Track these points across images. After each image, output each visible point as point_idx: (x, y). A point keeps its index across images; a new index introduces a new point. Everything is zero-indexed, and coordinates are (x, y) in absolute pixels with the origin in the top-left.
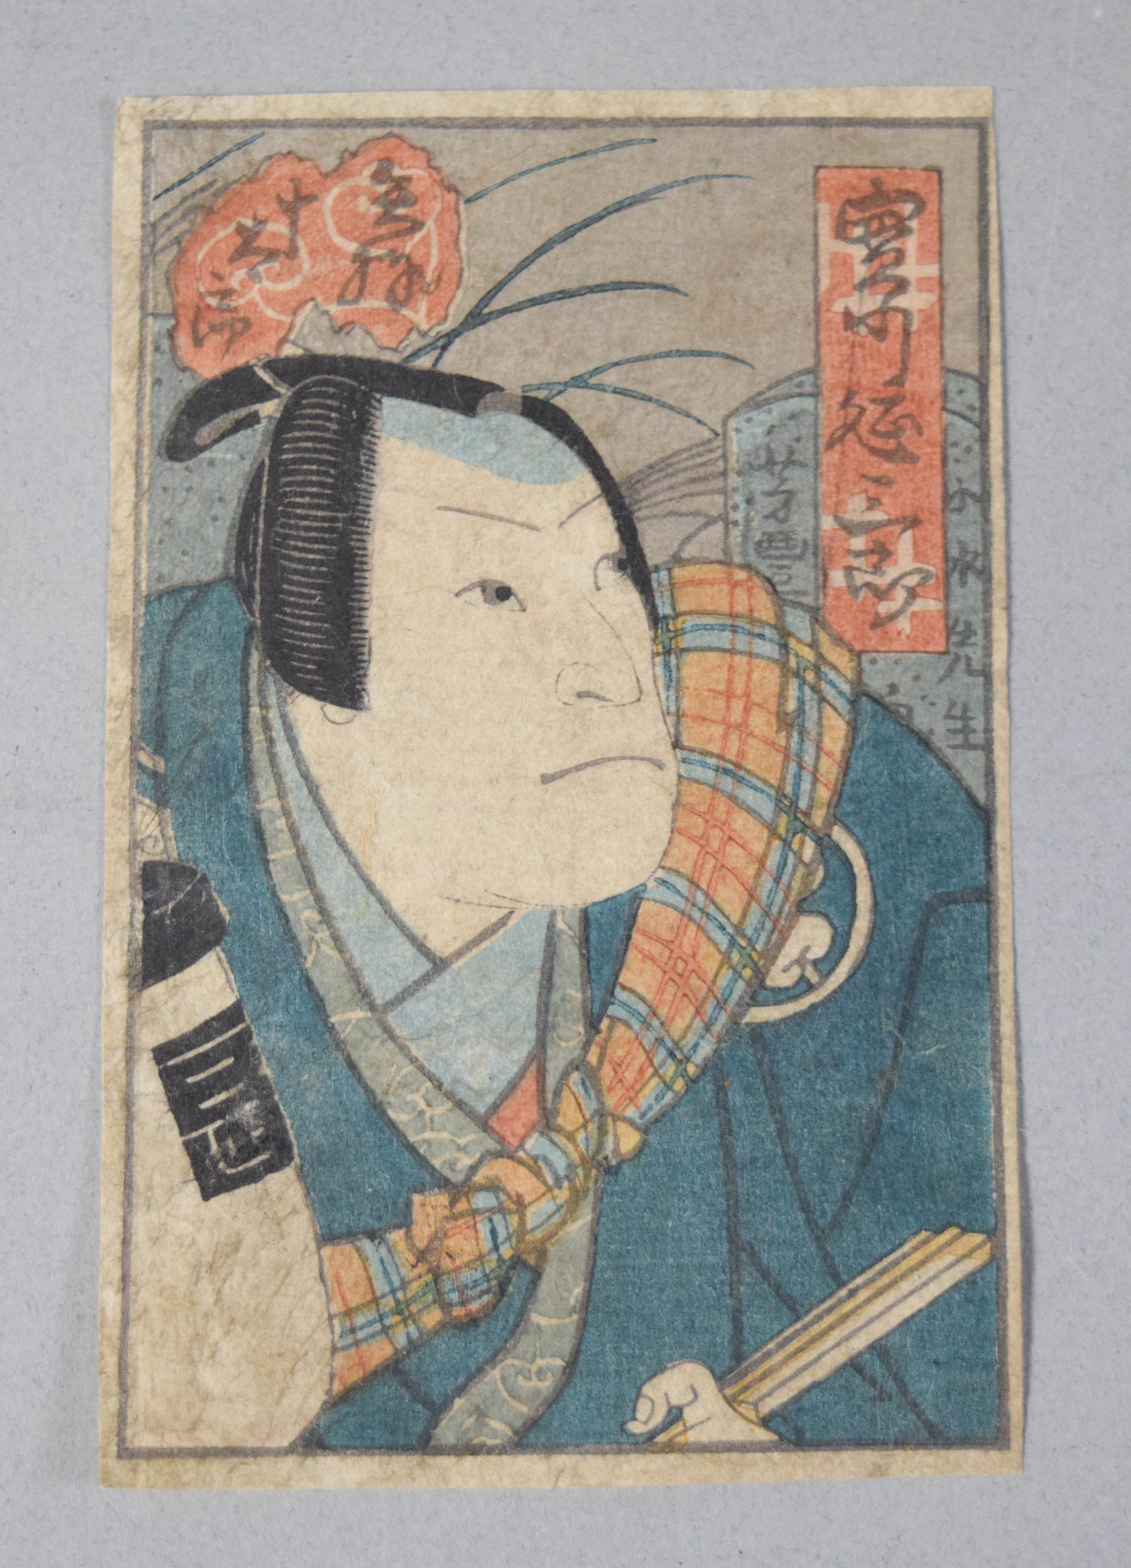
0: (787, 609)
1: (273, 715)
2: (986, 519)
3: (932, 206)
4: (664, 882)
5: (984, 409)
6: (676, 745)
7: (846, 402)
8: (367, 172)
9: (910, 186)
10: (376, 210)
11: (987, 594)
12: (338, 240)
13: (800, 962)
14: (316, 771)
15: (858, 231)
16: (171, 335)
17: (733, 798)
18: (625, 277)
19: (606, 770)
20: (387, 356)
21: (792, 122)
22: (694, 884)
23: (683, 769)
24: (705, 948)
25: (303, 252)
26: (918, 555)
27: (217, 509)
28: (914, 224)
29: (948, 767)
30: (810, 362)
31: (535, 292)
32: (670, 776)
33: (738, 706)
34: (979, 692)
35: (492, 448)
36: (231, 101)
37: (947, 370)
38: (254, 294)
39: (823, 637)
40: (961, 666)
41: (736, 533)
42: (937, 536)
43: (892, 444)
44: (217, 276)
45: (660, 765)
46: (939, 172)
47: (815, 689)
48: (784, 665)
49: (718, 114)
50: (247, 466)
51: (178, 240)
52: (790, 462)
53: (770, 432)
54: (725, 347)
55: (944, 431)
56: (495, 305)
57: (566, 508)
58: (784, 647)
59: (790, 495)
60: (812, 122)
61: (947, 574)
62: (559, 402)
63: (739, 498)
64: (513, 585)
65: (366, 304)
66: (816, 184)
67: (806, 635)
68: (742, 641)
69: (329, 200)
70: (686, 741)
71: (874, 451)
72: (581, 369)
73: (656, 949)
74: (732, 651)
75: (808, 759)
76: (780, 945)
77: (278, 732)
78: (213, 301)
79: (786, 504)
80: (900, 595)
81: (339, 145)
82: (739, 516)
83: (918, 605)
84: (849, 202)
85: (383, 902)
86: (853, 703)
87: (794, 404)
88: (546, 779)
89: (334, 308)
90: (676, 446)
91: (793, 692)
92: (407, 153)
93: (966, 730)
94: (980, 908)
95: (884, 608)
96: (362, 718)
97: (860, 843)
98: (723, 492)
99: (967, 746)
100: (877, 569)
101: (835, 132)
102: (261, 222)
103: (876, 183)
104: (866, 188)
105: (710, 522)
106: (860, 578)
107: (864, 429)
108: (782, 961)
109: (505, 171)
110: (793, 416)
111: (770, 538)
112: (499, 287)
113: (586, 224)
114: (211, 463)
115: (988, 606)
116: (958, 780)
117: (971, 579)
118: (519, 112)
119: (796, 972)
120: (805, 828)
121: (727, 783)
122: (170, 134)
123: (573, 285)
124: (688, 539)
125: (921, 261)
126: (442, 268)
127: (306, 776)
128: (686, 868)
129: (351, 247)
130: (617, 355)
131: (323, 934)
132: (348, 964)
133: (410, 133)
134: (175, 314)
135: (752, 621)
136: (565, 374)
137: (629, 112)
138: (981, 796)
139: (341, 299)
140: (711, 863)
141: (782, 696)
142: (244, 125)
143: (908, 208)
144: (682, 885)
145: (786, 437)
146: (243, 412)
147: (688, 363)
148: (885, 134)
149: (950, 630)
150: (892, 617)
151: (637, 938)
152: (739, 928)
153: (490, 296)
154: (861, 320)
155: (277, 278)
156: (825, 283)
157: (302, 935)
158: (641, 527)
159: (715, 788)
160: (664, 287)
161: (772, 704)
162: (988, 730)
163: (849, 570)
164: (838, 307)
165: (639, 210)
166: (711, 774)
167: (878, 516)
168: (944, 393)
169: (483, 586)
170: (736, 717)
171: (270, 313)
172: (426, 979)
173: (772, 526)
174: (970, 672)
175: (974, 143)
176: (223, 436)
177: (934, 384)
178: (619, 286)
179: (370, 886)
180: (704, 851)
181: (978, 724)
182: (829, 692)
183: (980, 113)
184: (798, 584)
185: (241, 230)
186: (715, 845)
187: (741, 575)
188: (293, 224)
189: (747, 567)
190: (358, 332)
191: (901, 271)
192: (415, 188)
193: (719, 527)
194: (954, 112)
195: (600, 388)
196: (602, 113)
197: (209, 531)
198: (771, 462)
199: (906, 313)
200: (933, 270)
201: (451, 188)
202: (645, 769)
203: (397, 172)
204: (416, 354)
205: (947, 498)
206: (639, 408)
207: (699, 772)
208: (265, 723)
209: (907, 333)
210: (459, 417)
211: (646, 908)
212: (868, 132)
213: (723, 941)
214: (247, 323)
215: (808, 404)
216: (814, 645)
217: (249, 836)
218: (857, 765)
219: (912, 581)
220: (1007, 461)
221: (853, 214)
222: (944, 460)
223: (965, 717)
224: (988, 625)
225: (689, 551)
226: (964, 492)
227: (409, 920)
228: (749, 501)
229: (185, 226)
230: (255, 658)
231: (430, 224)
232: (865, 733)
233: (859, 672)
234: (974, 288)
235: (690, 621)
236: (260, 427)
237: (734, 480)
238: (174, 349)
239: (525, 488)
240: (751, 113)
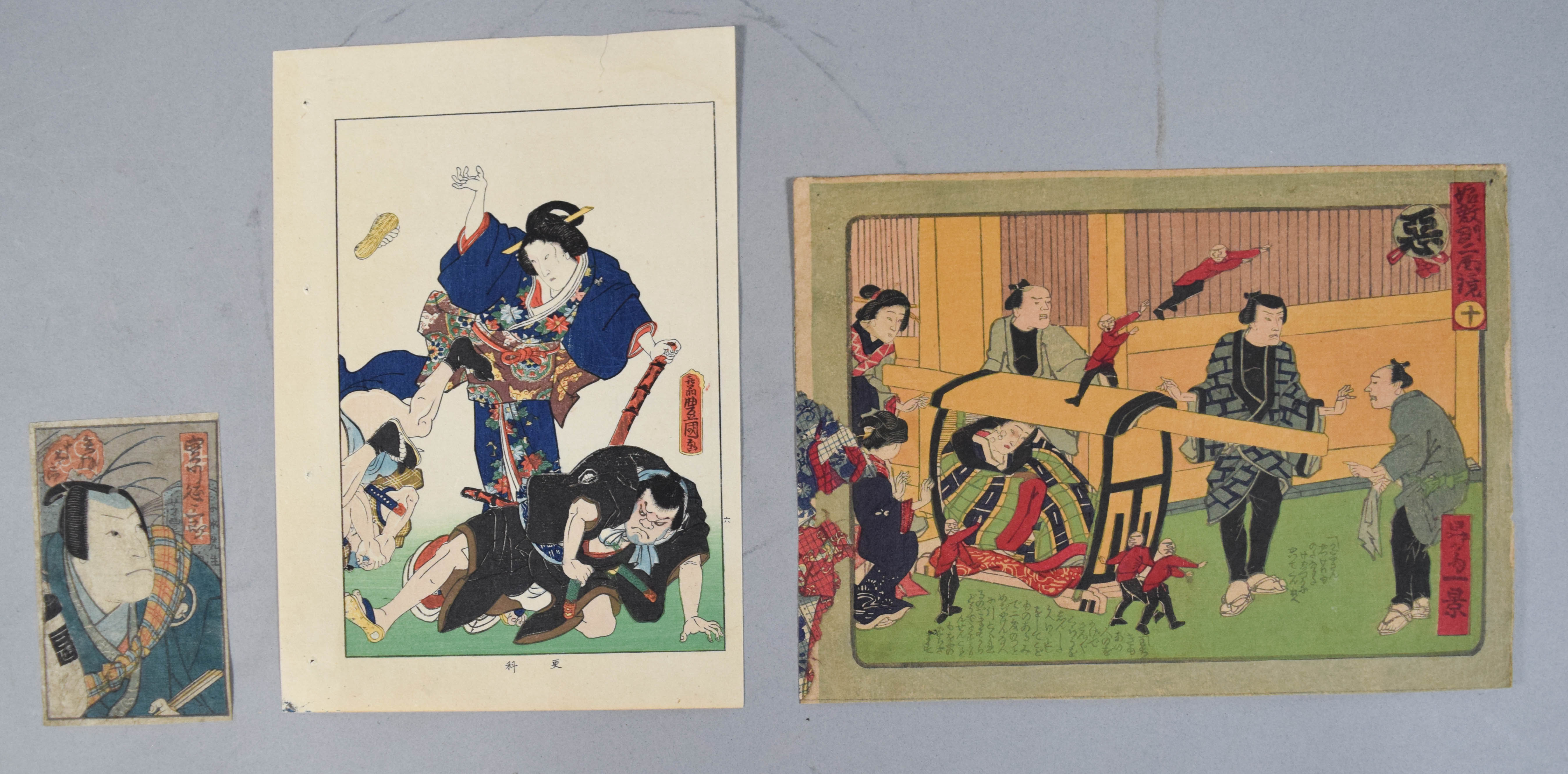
0: (176, 535)
1: (69, 562)
2: (218, 513)
3: (205, 442)
4: (152, 597)
5: (218, 488)
6: (154, 566)
7: (188, 488)
8: (83, 438)
9: (200, 437)
10: (85, 447)
11: (219, 530)
12: (77, 454)
13: (182, 613)
14: (79, 574)
15: (189, 448)
16: (43, 477)
17: (166, 578)
18: (139, 461)
19: (139, 573)
20: (89, 481)
21: (174, 423)
22: (159, 597)
23: (156, 572)
24: (162, 611)
25: (70, 458)
26: (204, 522)
27: (55, 517)
28: (201, 446)
29: (211, 569)
30: (179, 479)
31: (121, 465)
32: (153, 573)
33: (167, 557)
34: (218, 553)
35: (112, 501)
36: (53, 423)
37: (209, 480)
38: (60, 468)
39: (184, 541)
40: (214, 547)
41: (165, 519)
42: (208, 518)
43: (197, 497)
44: (52, 464)
45: (151, 571)
46: (207, 433)
47: (183, 553)
48: (176, 548)
49: (158, 422)
50: (61, 507)
51: (43, 456)
52: (176, 502)
53: (172, 495)
54: (162, 476)
55: (209, 493)
56: (112, 468)
57: (129, 514)
58: (176, 544)
59: (176, 509)
60: (178, 423)
61: (210, 526)
62: (126, 490)
63: (165, 511)
64: (118, 532)
65: (84, 469)
66: (180, 437)
67: (180, 541)
68: (167, 543)
69: (75, 445)
70: (156, 565)
71: (194, 499)
72: (131, 482)
73: (151, 611)
74: (165, 545)
75: (182, 569)
76: (177, 610)
77: (71, 566)
78: (51, 469)
79: (175, 512)
80: (200, 531)
81: (76, 433)
82: (165, 515)
83: (204, 534)
84: (187, 441)
85: (94, 602)
86: (191, 556)
87: (177, 489)
88: (127, 574)
89: (77, 470)
90: (152, 499)
91: (178, 554)
92: (91, 434)
93: (215, 561)
94: (219, 600)
95: (197, 534)
96: (88, 562)
97: (194, 587)
98: (162, 509)
99: (216, 565)
100: (195, 526)
101: (184, 425)
102: (61, 451)
103: (193, 437)
104: (191, 437)
105: (159, 516)
106: (192, 528)
107: (192, 494)
108: (178, 613)
109: (112, 437)
110: (177, 491)
111: (172, 519)
112: (112, 464)
113: (131, 449)
114: (53, 506)
115: (219, 533)
116: (214, 572)
117: (215, 527)
118: (115, 423)
119: (181, 615)
120: (182, 584)
121: (165, 574)
122: (40, 431)
123: (128, 463)
124: (155, 520)
125: (203, 455)
126: (100, 460)
127: (77, 575)
128: (157, 593)
129: (80, 456)
130: (138, 479)
131: (82, 609)
132: (87, 615)
133: (91, 429)
134: (44, 472)
135: (169, 538)
136: (127, 484)
137: (138, 422)
138: (219, 576)
139: (78, 468)
140: (162, 592)
141: (176, 555)
142: (56, 428)
143: (200, 442)
144: (156, 597)
145: (175, 496)
146: (59, 494)
147: (153, 480)
148: (195, 425)
149: (211, 539)
150: (199, 536)
151: (147, 609)
152: (168, 606)
153: (110, 467)
154: (190, 469)
155: (64, 464)
156: (183, 460)
157: (78, 609)
158: (145, 518)
159: (162, 576)
160: (148, 463)
161: (174, 557)
162: (220, 561)
163: (189, 526)
164: (185, 466)
165: (142, 445)
166: (161, 573)
167: (195, 514)
168: (209, 485)
169: (112, 532)
170: (166, 560)
171: (64, 472)
172: (104, 618)
173: (173, 517)
174: (216, 548)
175: (215, 426)
176: (56, 500)
177: (207, 483)
178: (138, 463)
179: (91, 599)
180: (161, 590)
181: (218, 560)
182: (186, 554)
183: (216, 419)
184: (179, 530)
185: (57, 453)
186: (163, 588)
187: (166, 528)
188: (67, 451)
189: (167, 526)
190: (82, 475)
191: (199, 457)
192: (93, 442)
193: (161, 517)
194: (210, 419)
195: (135, 486)
196: (133, 422)
197: (54, 521)
198: (172, 502)
199: (200, 467)
200: (206, 456)
201: (101, 441)
202: (148, 572)
203: (89, 438)
204: (95, 480)
205: (210, 509)
206: (143, 491)
207: (159, 572)
208: (68, 563)
209: (201, 471)
210: (105, 494)
211: (149, 602)
212: (191, 425)
213: (165, 609)
214: (59, 474)
215: (179, 488)
216: (182, 543)
217: (65, 588)
218: (192, 570)
219: (203, 528)
220: (223, 500)
221: (188, 444)
222: (209, 500)
223: (215, 558)
224: (219, 538)
225: (155, 523)
226: (213, 508)
227: (99, 606)
228: (168, 511)
229: (44, 452)
230: (65, 550)
231: (97, 451)
232: (193, 563)
233: (192, 549)
234: (215, 460)
235: (156, 539)
236: (63, 498)
237: (164, 507)
238: (44, 480)
239: (120, 510)
240: (165, 421)
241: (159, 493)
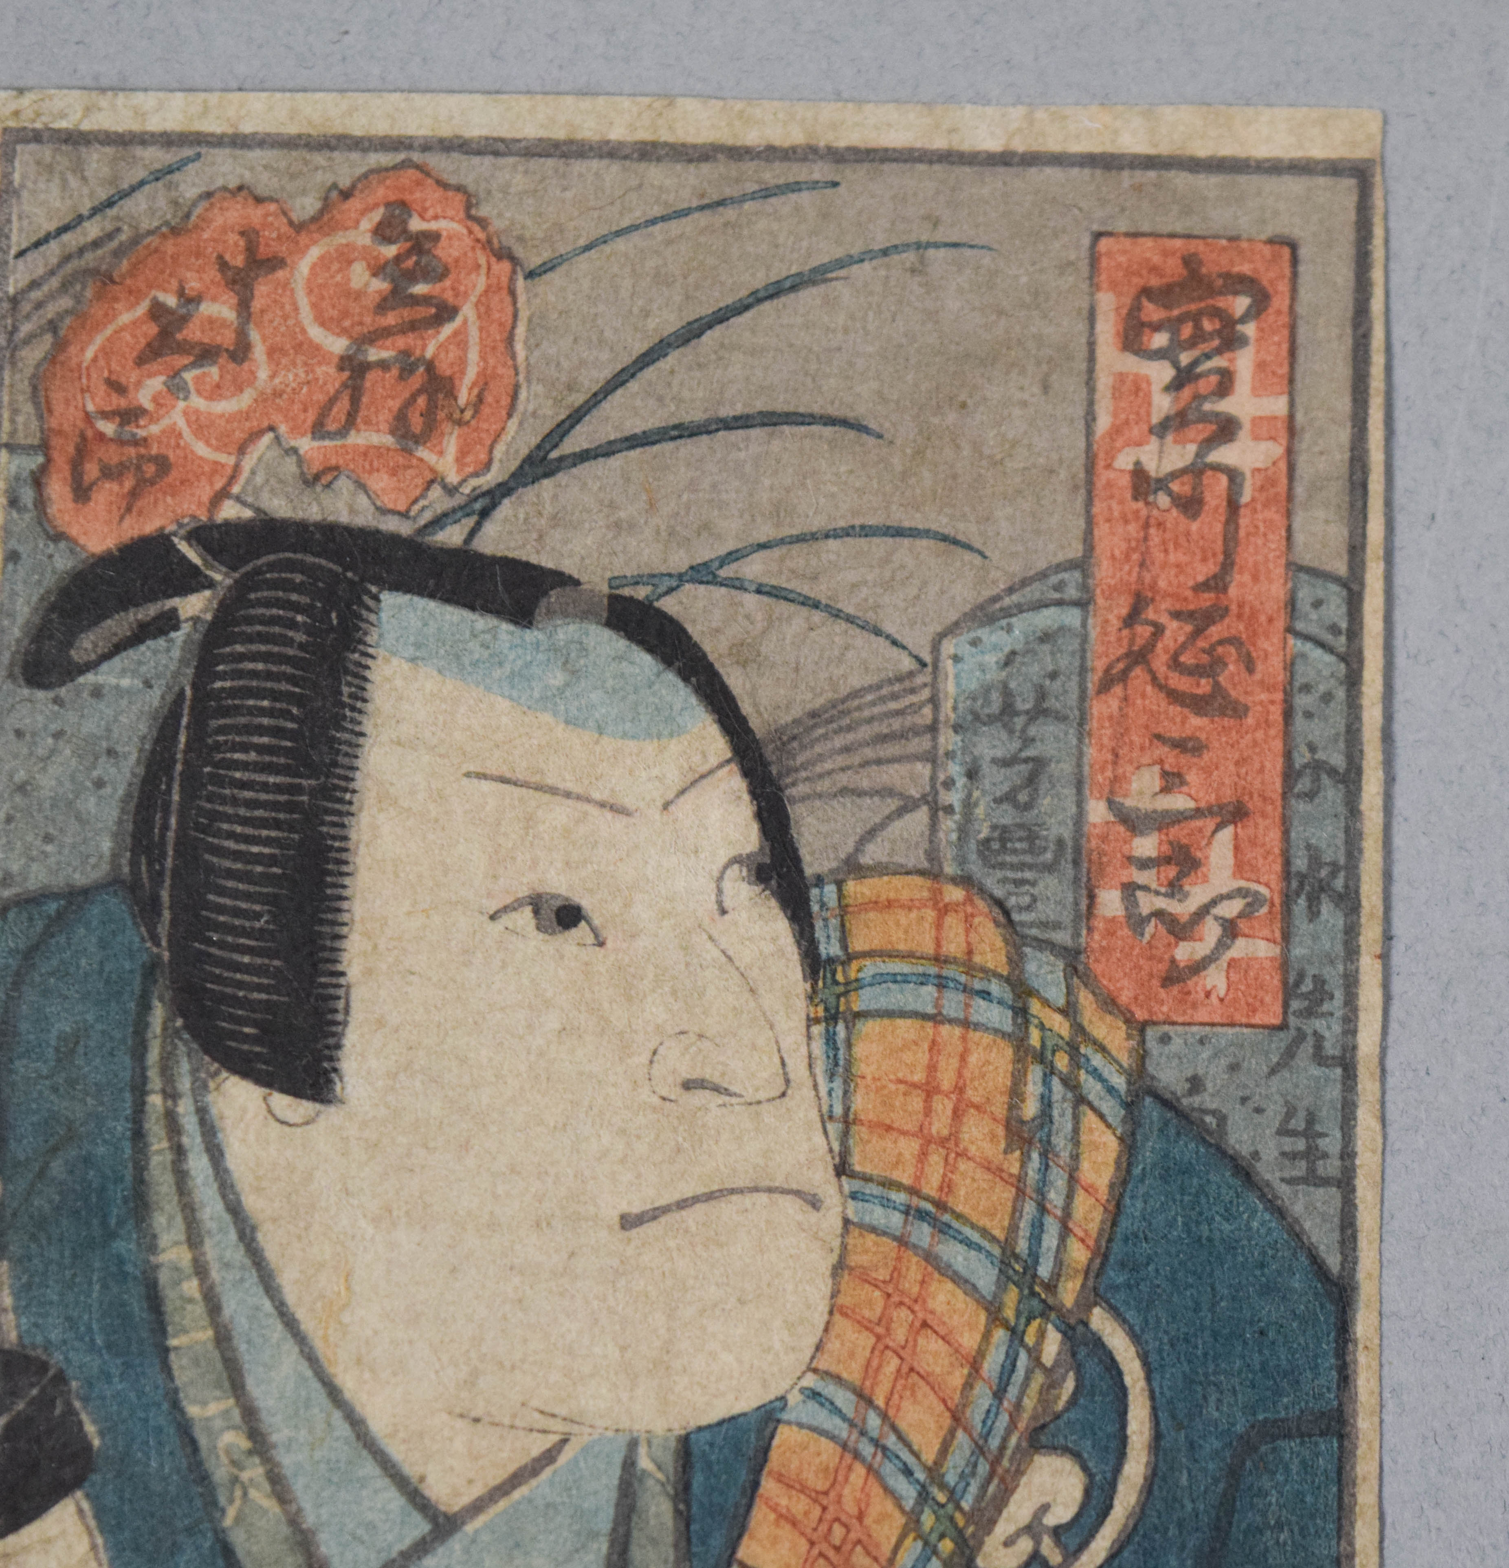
0: (1027, 950)
1: (185, 1108)
2: (1353, 810)
3: (1280, 302)
4: (814, 1395)
5: (1355, 631)
6: (842, 1169)
7: (1131, 619)
8: (367, 224)
9: (1245, 268)
10: (380, 285)
11: (1351, 932)
12: (316, 333)
13: (1032, 1529)
15: (1160, 340)
16: (38, 480)
17: (930, 1257)
18: (780, 406)
19: (727, 1209)
20: (391, 525)
21: (1059, 160)
22: (865, 1398)
23: (852, 1210)
24: (880, 1504)
25: (259, 352)
26: (1240, 868)
27: (105, 768)
28: (1250, 329)
29: (1280, 1213)
30: (1076, 550)
31: (636, 426)
32: (831, 1221)
33: (943, 1107)
34: (1334, 1092)
36: (147, 101)
37: (1295, 568)
38: (176, 417)
39: (1085, 998)
40: (1308, 1047)
41: (949, 825)
42: (1274, 837)
43: (1204, 686)
44: (116, 387)
45: (814, 1203)
46: (1293, 247)
47: (1070, 1083)
48: (1019, 1042)
49: (940, 143)
50: (154, 698)
51: (53, 326)
52: (1039, 712)
53: (1009, 661)
54: (941, 523)
55: (1290, 666)
56: (572, 444)
57: (674, 779)
58: (1021, 1013)
59: (1039, 764)
60: (1091, 161)
61: (1288, 900)
62: (669, 605)
63: (955, 769)
64: (586, 903)
65: (358, 439)
66: (1094, 260)
67: (1057, 994)
68: (952, 1004)
69: (304, 266)
70: (857, 1164)
71: (1174, 696)
72: (705, 553)
73: (799, 1505)
74: (937, 1019)
75: (1055, 1197)
76: (1001, 1501)
77: (192, 1138)
78: (108, 428)
79: (1031, 780)
80: (1211, 931)
81: (323, 178)
82: (954, 798)
83: (1239, 949)
84: (1146, 292)
85: (355, 1422)
86: (1130, 1106)
87: (1047, 618)
88: (628, 1222)
89: (305, 444)
90: (856, 681)
91: (1033, 1087)
92: (431, 195)
93: (1312, 1154)
94: (1327, 1446)
95: (1184, 952)
96: (331, 1115)
97: (1135, 1337)
98: (931, 758)
99: (1313, 1179)
100: (1174, 889)
101: (1127, 178)
102: (191, 300)
103: (1190, 262)
104: (1174, 269)
105: (908, 806)
106: (1147, 903)
107: (1160, 662)
108: (1003, 1529)
109: (590, 230)
110: (1046, 637)
111: (1003, 834)
112: (577, 416)
113: (721, 317)
114: (97, 692)
115: (1352, 952)
116: (1296, 1234)
117: (1326, 908)
118: (617, 133)
119: (1025, 1545)
120: (1047, 1310)
121: (923, 1234)
122: (46, 152)
123: (696, 415)
124: (871, 834)
125: (1257, 391)
126: (484, 383)
127: (235, 1210)
128: (853, 1372)
129: (338, 345)
130: (765, 532)
131: (254, 1472)
132: (294, 1521)
133: (437, 161)
134: (44, 447)
135: (970, 968)
136: (679, 561)
137: (796, 137)
139: (318, 430)
140: (892, 1364)
141: (1016, 1093)
142: (167, 140)
143: (1241, 304)
144: (844, 1399)
145: (1034, 670)
146: (152, 610)
147: (879, 546)
148: (1207, 183)
149: (1289, 991)
150: (1198, 967)
151: (768, 1486)
152: (935, 1472)
153: (563, 429)
154: (1162, 484)
155: (215, 392)
156: (1103, 423)
157: (220, 1473)
158: (796, 811)
159: (902, 1241)
160: (844, 423)
161: (999, 1108)
162: (1348, 1154)
163: (1130, 889)
164: (1125, 461)
165: (809, 296)
166: (896, 1219)
167: (1179, 802)
168: (1291, 604)
169: (536, 903)
170: (940, 1125)
171: (201, 449)
172: (422, 1548)
173: (1007, 816)
174: (1320, 1058)
175: (1351, 201)
176: (118, 648)
177: (1277, 590)
179: (334, 1393)
180: (881, 1347)
181: (1331, 1144)
182: (1092, 1088)
183: (1362, 153)
184: (1046, 911)
185: (157, 311)
186: (900, 1334)
187: (955, 894)
188: (244, 306)
189: (965, 881)
190: (344, 484)
191: (1225, 406)
192: (445, 252)
193: (922, 815)
194: (1318, 151)
195: (737, 584)
196: (752, 138)
197: (89, 804)
198: (1008, 710)
199: (1233, 475)
200: (1278, 406)
201: (504, 254)
202: (790, 1206)
203: (416, 224)
204: (438, 522)
205: (1290, 775)
206: (800, 617)
207: (877, 1215)
208: (172, 1121)
209: (1233, 506)
210: (505, 627)
211: (785, 1436)
212: (1180, 179)
213: (908, 1492)
214: (163, 464)
215: (1072, 617)
216: (1069, 1010)
217: (137, 1308)
218: (1134, 1207)
219: (1230, 909)
220: (1388, 717)
221: (1152, 312)
222: (1288, 714)
223: (1310, 1132)
224: (1351, 982)
225: (873, 854)
226: (1317, 767)
227: (396, 1451)
228: (972, 774)
229: (65, 302)
230: (158, 1014)
231: (468, 311)
232: (1148, 1154)
233: (1142, 1056)
234: (1344, 435)
235: (870, 968)
236: (178, 636)
237: (948, 740)
238: (41, 503)
240: (993, 144)
241: (921, 644)
